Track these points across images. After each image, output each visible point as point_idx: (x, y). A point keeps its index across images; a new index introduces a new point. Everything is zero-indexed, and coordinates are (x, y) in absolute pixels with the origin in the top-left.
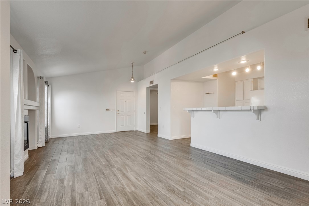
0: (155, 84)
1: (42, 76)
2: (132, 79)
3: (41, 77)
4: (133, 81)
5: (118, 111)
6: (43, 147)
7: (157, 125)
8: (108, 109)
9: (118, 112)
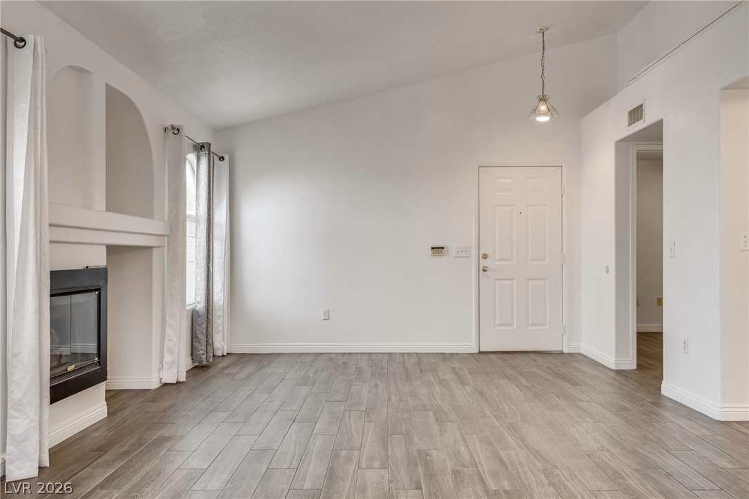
0: (649, 119)
1: (176, 124)
2: (543, 108)
3: (173, 128)
4: (545, 114)
5: (485, 257)
6: (178, 383)
7: (661, 334)
8: (438, 250)
9: (484, 263)
